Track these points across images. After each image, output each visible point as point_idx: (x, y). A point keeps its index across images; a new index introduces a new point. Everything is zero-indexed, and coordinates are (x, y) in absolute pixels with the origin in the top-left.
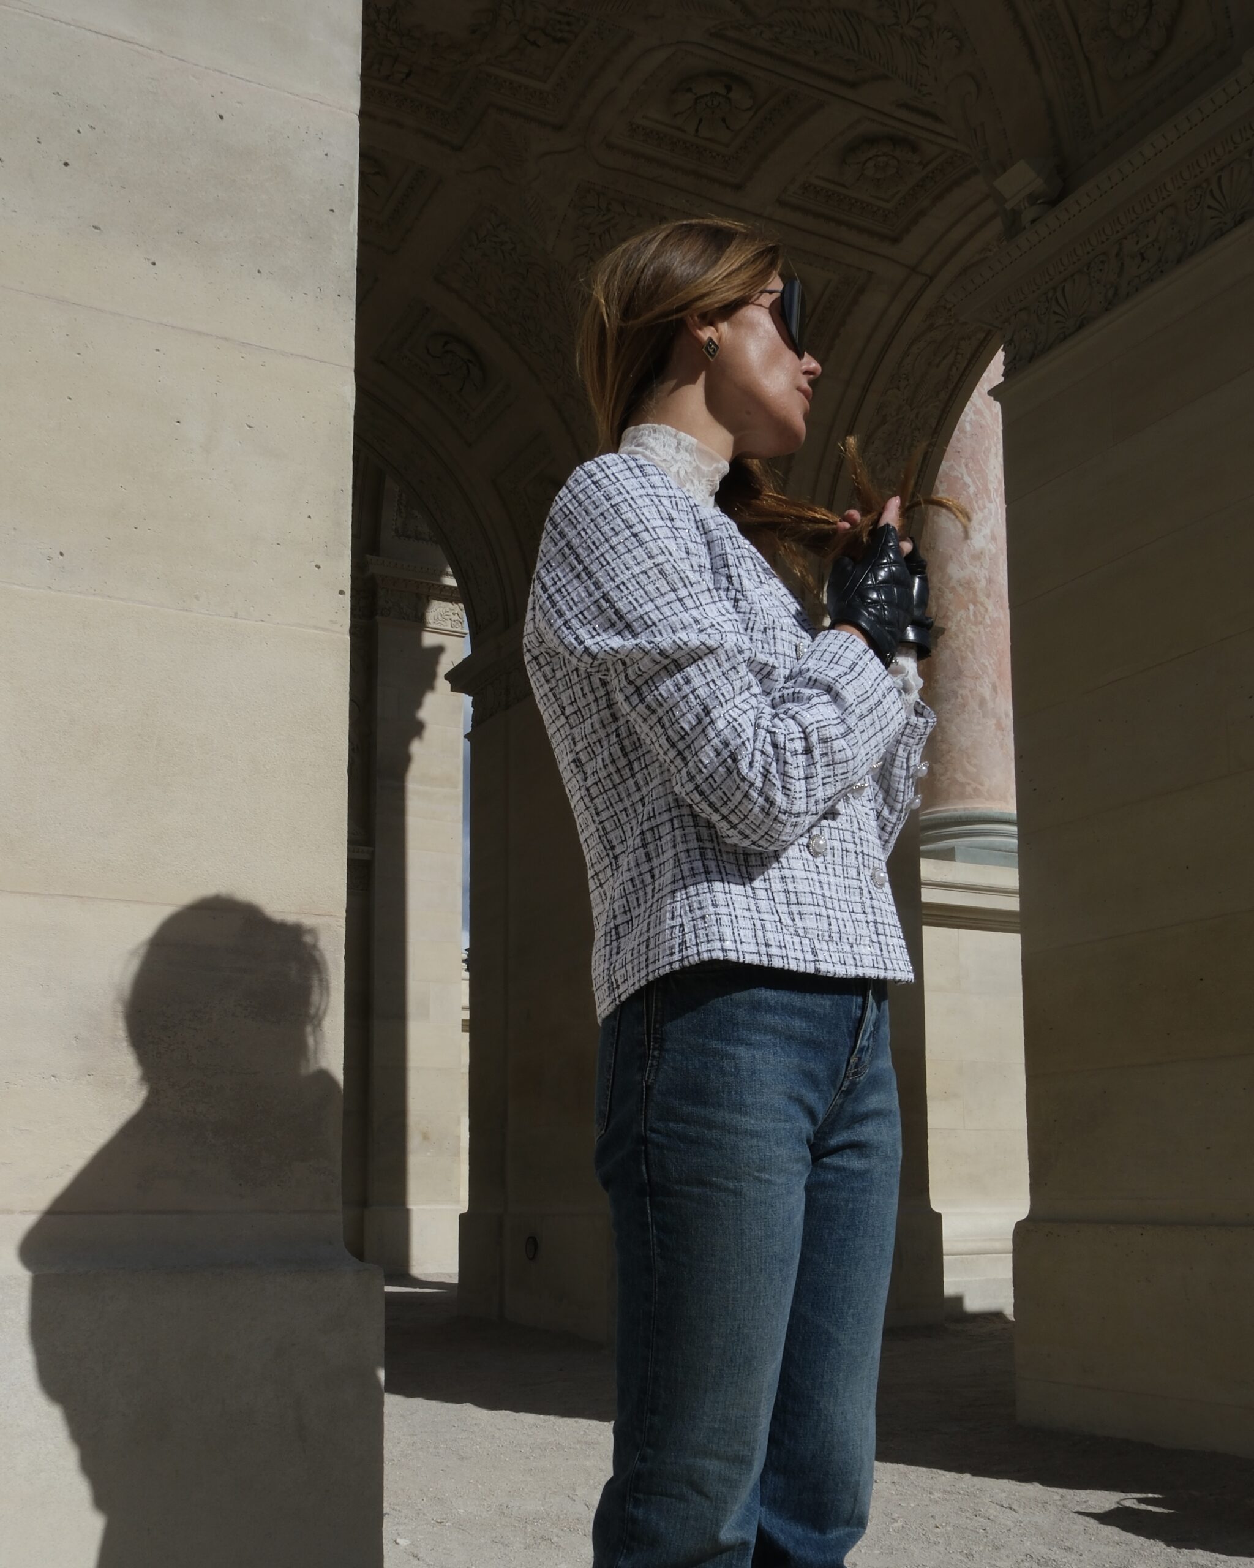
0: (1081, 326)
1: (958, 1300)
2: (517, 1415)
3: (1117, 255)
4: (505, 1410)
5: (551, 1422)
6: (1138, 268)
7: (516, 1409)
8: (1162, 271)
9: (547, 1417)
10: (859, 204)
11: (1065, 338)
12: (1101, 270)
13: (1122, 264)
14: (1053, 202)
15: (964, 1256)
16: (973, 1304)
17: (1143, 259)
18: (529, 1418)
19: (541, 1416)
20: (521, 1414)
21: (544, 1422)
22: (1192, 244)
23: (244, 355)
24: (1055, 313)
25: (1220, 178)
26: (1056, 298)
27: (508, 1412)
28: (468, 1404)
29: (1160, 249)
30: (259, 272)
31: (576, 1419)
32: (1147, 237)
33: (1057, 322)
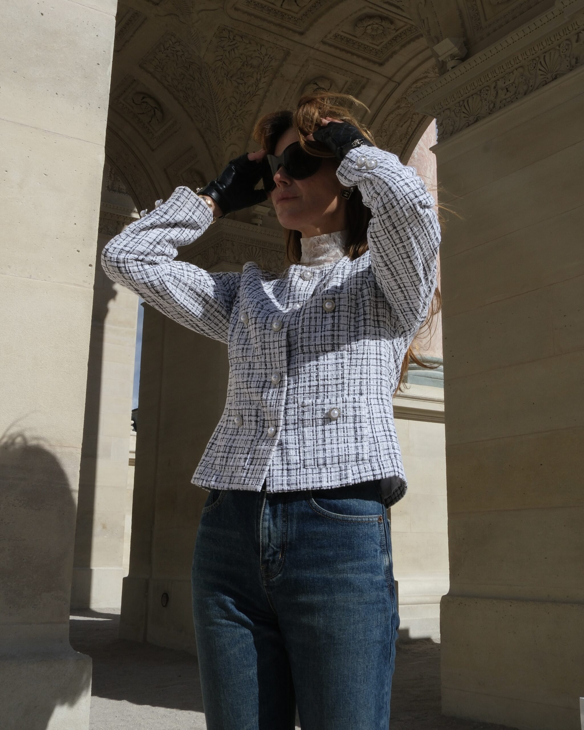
0: (476, 121)
1: (406, 631)
2: (154, 708)
3: (495, 87)
4: (147, 705)
5: (174, 714)
6: (505, 95)
7: (153, 704)
8: (517, 98)
9: (172, 710)
10: (363, 46)
11: (469, 126)
12: (487, 94)
13: (497, 92)
14: (463, 59)
15: (410, 605)
16: (415, 633)
17: (508, 91)
18: (161, 711)
19: (168, 709)
20: (156, 707)
21: (170, 713)
22: (531, 86)
23: (45, 137)
24: (463, 112)
25: (545, 56)
26: (464, 105)
27: (148, 706)
28: (125, 701)
29: (516, 87)
30: (57, 94)
31: (189, 711)
32: (510, 80)
33: (464, 117)
